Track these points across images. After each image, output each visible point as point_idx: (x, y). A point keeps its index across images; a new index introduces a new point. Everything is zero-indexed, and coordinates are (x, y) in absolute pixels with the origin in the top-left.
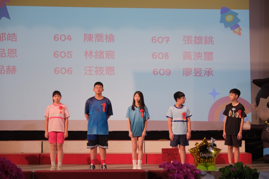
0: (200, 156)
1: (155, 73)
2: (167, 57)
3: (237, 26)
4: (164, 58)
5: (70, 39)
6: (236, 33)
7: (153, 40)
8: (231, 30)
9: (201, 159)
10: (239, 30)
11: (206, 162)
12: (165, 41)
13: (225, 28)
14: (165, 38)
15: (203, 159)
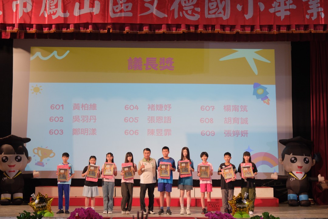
0: (236, 207)
1: (203, 134)
2: (212, 122)
3: (267, 98)
4: (209, 122)
5: (137, 109)
6: (265, 103)
7: (202, 108)
8: (262, 100)
9: (237, 209)
10: (268, 101)
11: (241, 211)
12: (211, 109)
13: (257, 99)
14: (211, 107)
15: (238, 209)
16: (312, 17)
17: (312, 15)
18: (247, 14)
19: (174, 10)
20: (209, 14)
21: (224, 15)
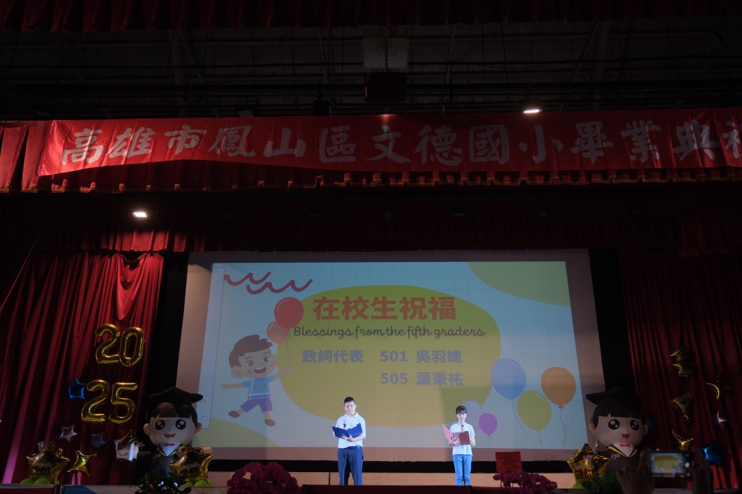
16: (640, 159)
17: (639, 155)
18: (536, 155)
19: (420, 152)
20: (476, 156)
21: (500, 157)
